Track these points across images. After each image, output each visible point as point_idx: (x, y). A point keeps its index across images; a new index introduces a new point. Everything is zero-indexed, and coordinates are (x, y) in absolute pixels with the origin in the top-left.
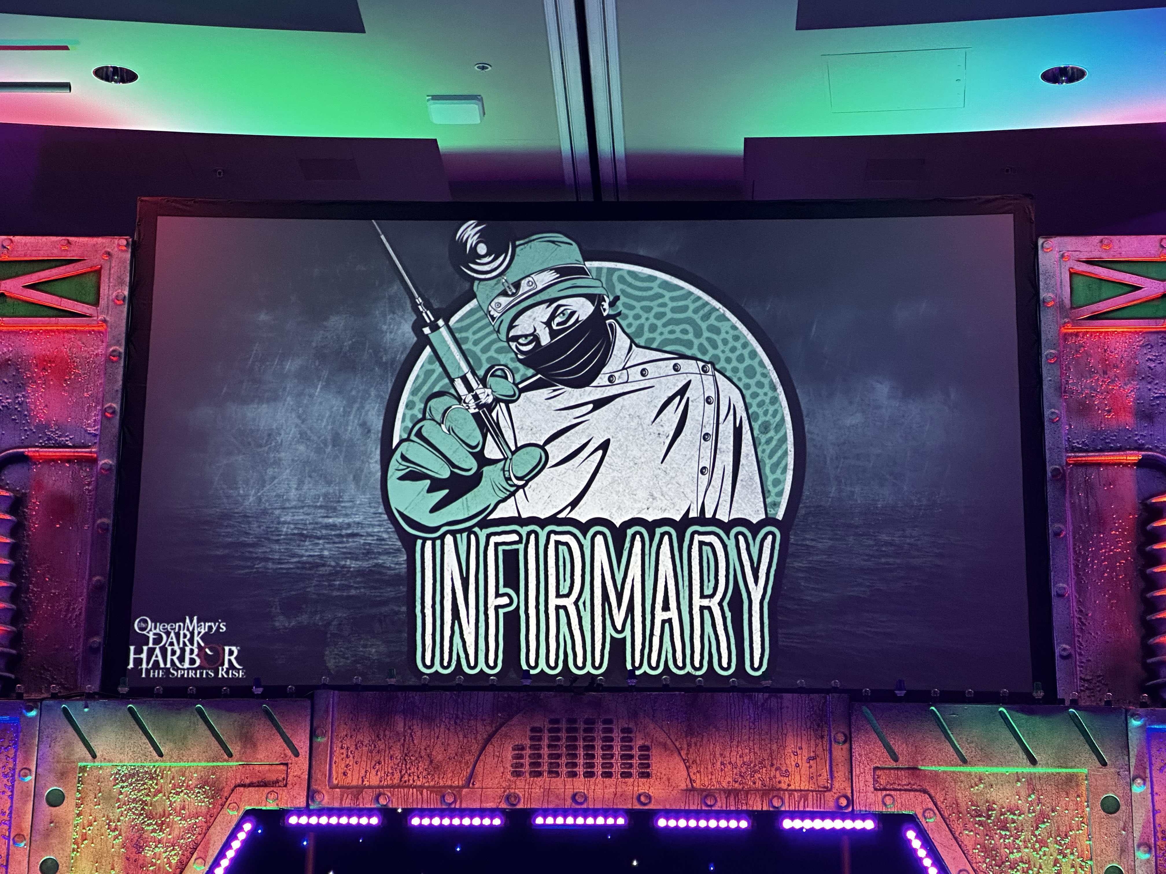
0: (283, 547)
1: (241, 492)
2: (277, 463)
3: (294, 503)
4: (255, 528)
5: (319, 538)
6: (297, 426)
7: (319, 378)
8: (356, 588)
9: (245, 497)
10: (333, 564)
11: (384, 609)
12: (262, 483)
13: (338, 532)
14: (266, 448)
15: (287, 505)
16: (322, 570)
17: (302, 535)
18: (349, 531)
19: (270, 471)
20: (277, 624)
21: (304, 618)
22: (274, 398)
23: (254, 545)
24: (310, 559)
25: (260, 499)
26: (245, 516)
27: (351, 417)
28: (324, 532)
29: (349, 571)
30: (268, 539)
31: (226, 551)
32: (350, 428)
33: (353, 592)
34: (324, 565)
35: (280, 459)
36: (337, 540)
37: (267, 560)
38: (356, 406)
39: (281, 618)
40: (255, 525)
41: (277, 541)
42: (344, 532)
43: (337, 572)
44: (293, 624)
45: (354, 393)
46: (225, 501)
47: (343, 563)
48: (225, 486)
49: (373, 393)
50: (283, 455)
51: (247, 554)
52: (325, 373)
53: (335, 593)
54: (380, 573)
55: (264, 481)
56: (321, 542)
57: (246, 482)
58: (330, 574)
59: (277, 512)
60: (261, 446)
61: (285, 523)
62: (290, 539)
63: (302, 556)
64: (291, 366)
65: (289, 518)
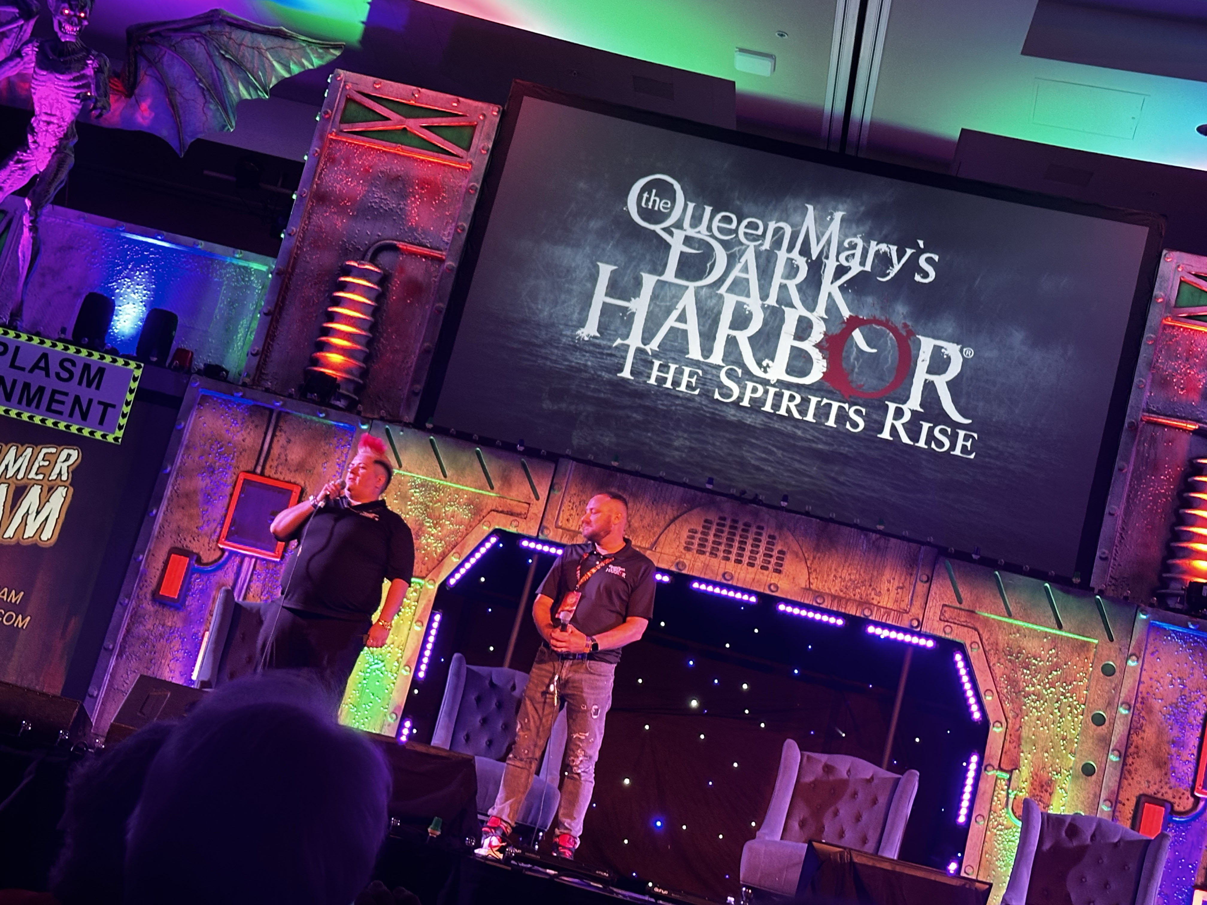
0: (560, 353)
1: (540, 307)
2: (569, 292)
3: (574, 323)
4: (543, 335)
5: (586, 352)
6: (589, 269)
7: (612, 238)
8: (605, 393)
9: (541, 311)
10: (593, 372)
11: (621, 413)
12: (555, 303)
13: (600, 350)
14: (563, 280)
15: (570, 323)
16: (584, 375)
17: (575, 347)
18: (609, 352)
19: (563, 297)
20: (544, 406)
21: (563, 406)
22: (577, 245)
23: (540, 346)
24: (577, 366)
25: (551, 315)
26: (539, 325)
27: (629, 271)
28: (591, 348)
29: (602, 380)
30: (551, 345)
31: (520, 346)
32: (626, 279)
33: (602, 395)
34: (586, 372)
35: (572, 290)
36: (599, 356)
37: (546, 358)
38: (634, 263)
39: (548, 402)
40: (544, 333)
41: (557, 348)
42: (605, 351)
43: (594, 379)
44: (556, 407)
45: (634, 254)
46: (527, 310)
47: (599, 373)
48: (529, 300)
49: (648, 257)
50: (575, 287)
51: (534, 352)
52: (617, 236)
53: (589, 393)
54: (624, 387)
55: (557, 303)
56: (588, 355)
57: (544, 300)
58: (589, 379)
59: (561, 327)
60: (559, 277)
61: (566, 336)
62: (566, 348)
63: (572, 362)
64: (595, 224)
65: (569, 333)
